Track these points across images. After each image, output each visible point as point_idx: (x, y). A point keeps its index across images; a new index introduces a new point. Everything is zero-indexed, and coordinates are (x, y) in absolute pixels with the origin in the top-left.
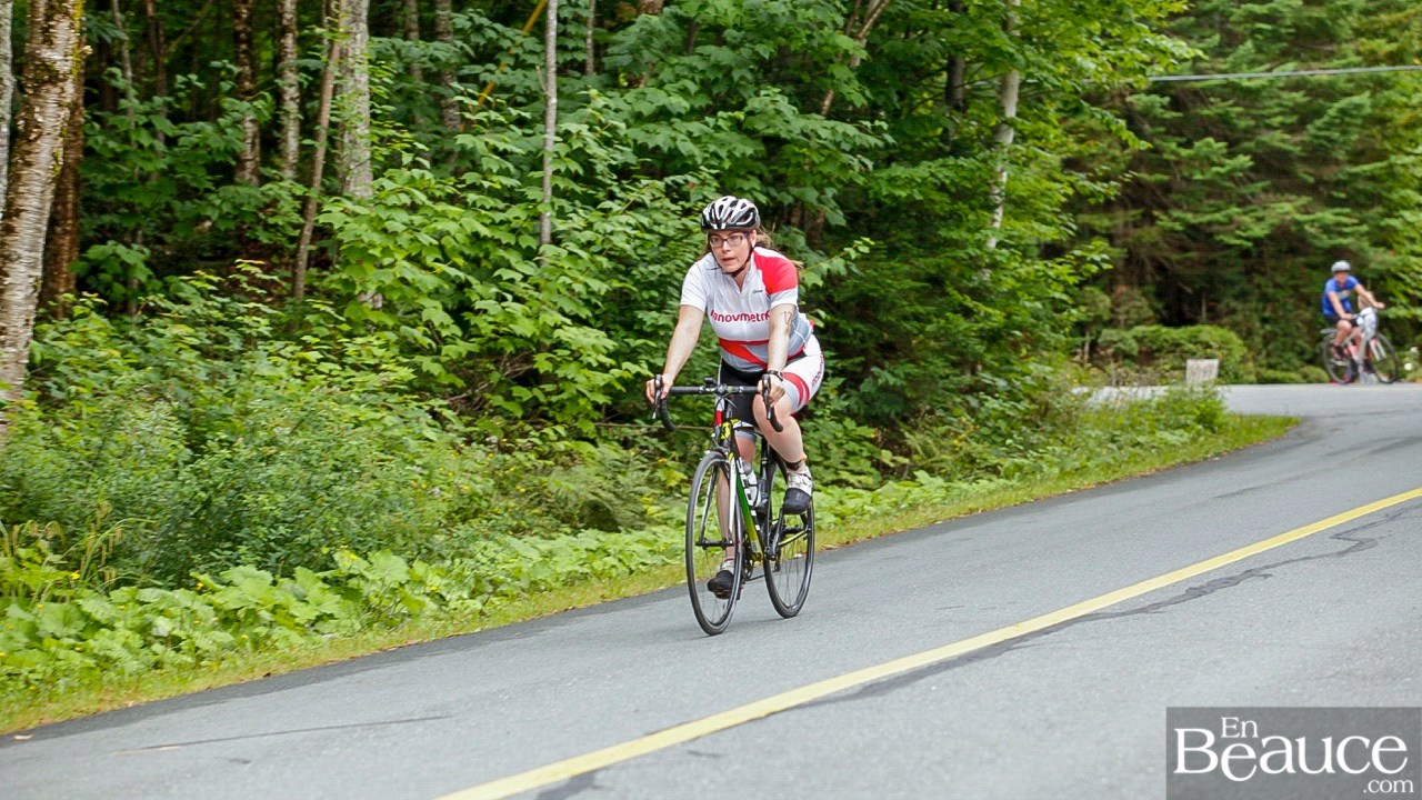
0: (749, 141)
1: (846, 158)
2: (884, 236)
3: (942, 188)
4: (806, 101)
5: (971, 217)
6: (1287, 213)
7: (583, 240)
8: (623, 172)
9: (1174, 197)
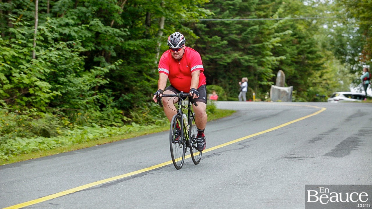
0: (90, 33)
1: (117, 38)
2: (127, 59)
3: (143, 47)
4: (107, 23)
5: (150, 55)
6: (236, 56)
7: (43, 58)
8: (56, 40)
9: (207, 51)
